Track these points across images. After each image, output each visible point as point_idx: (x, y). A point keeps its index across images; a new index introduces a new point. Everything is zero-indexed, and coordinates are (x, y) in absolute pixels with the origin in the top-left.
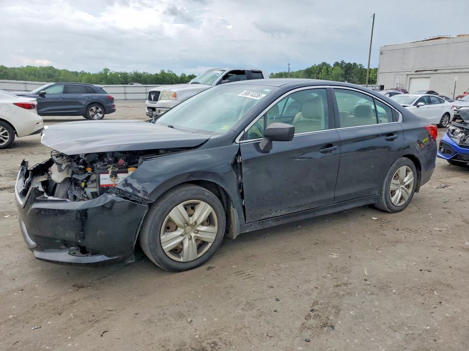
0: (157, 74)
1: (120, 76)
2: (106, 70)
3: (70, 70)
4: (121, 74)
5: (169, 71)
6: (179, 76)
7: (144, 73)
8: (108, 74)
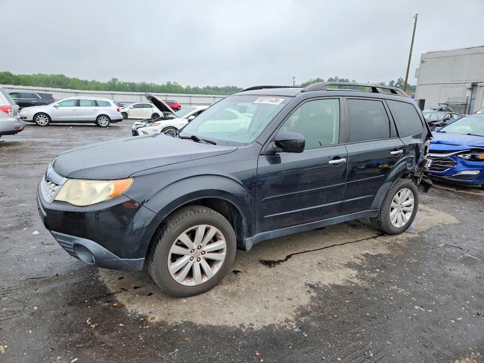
0: (163, 86)
1: (128, 86)
2: (115, 80)
3: (80, 79)
4: (130, 84)
5: (175, 83)
6: (185, 88)
7: (151, 84)
8: (117, 83)
